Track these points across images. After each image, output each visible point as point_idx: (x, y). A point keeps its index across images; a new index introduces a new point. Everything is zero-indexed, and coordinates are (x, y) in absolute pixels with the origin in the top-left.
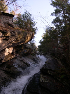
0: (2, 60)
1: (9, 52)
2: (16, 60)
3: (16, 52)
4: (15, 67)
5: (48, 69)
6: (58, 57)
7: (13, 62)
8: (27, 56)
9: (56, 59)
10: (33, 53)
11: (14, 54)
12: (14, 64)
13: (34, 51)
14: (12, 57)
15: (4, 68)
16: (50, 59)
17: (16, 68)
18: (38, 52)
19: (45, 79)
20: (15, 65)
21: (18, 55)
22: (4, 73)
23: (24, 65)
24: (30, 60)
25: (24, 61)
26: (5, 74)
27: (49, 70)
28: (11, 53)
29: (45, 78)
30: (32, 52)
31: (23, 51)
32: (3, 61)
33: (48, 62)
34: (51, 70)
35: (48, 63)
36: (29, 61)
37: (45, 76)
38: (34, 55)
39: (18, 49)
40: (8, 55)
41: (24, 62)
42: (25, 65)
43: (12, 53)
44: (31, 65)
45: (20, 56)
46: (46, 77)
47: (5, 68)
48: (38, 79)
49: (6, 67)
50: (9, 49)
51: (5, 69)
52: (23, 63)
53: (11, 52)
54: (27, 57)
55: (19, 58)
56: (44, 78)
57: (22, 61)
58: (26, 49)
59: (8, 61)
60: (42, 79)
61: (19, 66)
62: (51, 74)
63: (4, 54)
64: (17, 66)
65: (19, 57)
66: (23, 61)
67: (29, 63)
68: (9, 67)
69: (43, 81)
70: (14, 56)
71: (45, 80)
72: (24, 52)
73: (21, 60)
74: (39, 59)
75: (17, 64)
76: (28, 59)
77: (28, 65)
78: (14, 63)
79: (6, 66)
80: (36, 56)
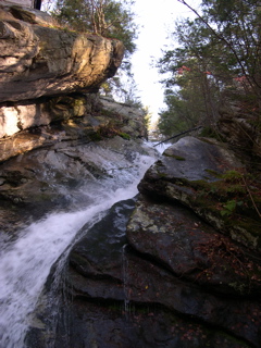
1: (19, 125)
3: (52, 123)
5: (170, 177)
6: (223, 135)
9: (211, 143)
11: (44, 132)
12: (38, 171)
13: (132, 123)
19: (151, 218)
23: (82, 174)
25: (83, 159)
29: (151, 216)
30: (126, 129)
31: (86, 122)
33: (174, 151)
34: (185, 183)
35: (173, 156)
36: (106, 159)
37: (154, 209)
40: (17, 136)
41: (83, 163)
44: (110, 172)
45: (70, 140)
46: (157, 213)
48: (125, 220)
49: (1, 181)
50: (19, 112)
52: (80, 166)
54: (99, 145)
55: (65, 148)
56: (150, 213)
57: (77, 159)
59: (14, 157)
60: (140, 218)
64: (54, 175)
65: (66, 144)
66: (80, 160)
68: (14, 180)
69: (141, 229)
70: (42, 139)
71: (152, 222)
73: (72, 154)
75: (52, 171)
77: (100, 174)
78: (39, 168)
79: (2, 177)
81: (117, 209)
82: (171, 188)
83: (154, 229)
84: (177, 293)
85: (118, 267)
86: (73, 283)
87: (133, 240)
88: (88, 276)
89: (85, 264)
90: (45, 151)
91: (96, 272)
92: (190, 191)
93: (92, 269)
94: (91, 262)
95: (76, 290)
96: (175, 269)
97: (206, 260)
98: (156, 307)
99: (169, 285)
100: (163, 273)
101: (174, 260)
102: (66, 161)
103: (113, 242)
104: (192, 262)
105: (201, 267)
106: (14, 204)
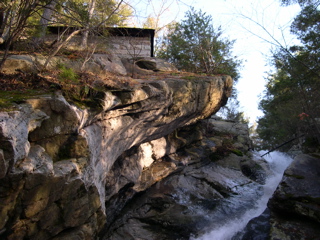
0: (132, 184)
1: (153, 157)
2: (182, 178)
3: (177, 151)
4: (181, 202)
5: (297, 196)
7: (172, 189)
8: (218, 159)
10: (239, 148)
11: (173, 159)
12: (175, 195)
13: (241, 139)
14: (167, 171)
15: (142, 211)
17: (184, 208)
18: (259, 142)
19: (287, 234)
20: (181, 197)
21: (185, 161)
22: (144, 227)
23: (211, 194)
24: (232, 172)
25: (209, 179)
26: (145, 230)
27: (300, 199)
28: (162, 158)
30: (237, 145)
31: (204, 144)
32: (136, 188)
33: (293, 170)
34: (309, 200)
35: (293, 176)
36: (228, 177)
37: (287, 225)
38: (246, 152)
39: (185, 141)
40: (152, 165)
41: (209, 183)
42: (215, 191)
43: (166, 159)
44: (234, 190)
45: (195, 163)
46: (291, 229)
47: (146, 211)
48: (264, 236)
49: (148, 207)
50: (152, 145)
51: (144, 216)
52: (207, 186)
53: (161, 153)
54: (219, 164)
55: (193, 172)
56: (285, 230)
57: (203, 179)
58: (213, 139)
59: (154, 185)
61: (193, 198)
62: (311, 214)
63: (138, 165)
64: (188, 197)
65: (192, 167)
66: (206, 180)
67: (230, 183)
68: (158, 206)
70: (174, 165)
72: (207, 147)
73: (198, 176)
74: (262, 164)
75: (186, 194)
76: (222, 170)
77: (226, 192)
78: (175, 192)
79: (148, 204)
80: (250, 157)
81: (253, 226)
82: (299, 207)
90: (176, 176)
92: (316, 208)
102: (194, 182)
106: (163, 227)
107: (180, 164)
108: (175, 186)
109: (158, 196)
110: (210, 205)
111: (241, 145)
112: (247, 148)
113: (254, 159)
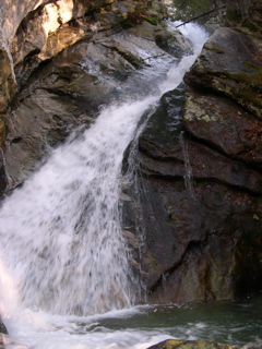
0: (38, 51)
1: (60, 21)
2: (90, 46)
3: (86, 15)
4: (90, 72)
5: (215, 71)
7: (80, 57)
8: (130, 27)
9: (245, 34)
10: (153, 16)
11: (81, 24)
12: (84, 65)
13: (156, 5)
14: (75, 37)
15: (49, 81)
16: (222, 32)
17: (94, 78)
18: (172, 11)
19: (202, 108)
20: (90, 66)
21: (94, 28)
22: (53, 98)
23: (123, 65)
24: (145, 42)
25: (120, 48)
26: (54, 101)
27: (218, 75)
28: (69, 23)
29: (202, 106)
30: (151, 12)
31: (115, 9)
32: (42, 57)
33: (213, 44)
34: (228, 76)
35: (213, 50)
36: (140, 47)
37: (202, 100)
38: (160, 21)
39: (93, 4)
40: (58, 31)
41: (120, 53)
42: (126, 62)
43: (73, 23)
44: (147, 61)
45: (104, 30)
46: (206, 104)
47: (53, 81)
48: (178, 109)
49: (55, 77)
50: (58, 7)
51: (52, 86)
52: (118, 56)
53: (67, 16)
54: (131, 33)
55: (102, 39)
56: (200, 104)
57: (114, 49)
58: (126, 2)
59: (60, 53)
60: (194, 110)
61: (103, 68)
62: (228, 91)
63: (42, 30)
64: (98, 68)
65: (101, 34)
66: (117, 50)
67: (142, 54)
68: (67, 75)
69: (196, 118)
70: (82, 32)
71: (203, 112)
72: (119, 12)
73: (108, 45)
74: (178, 36)
75: (96, 63)
76: (134, 39)
77: (137, 63)
78: (84, 61)
79: (55, 73)
80: (164, 26)
81: (167, 99)
82: (216, 82)
83: (207, 118)
84: (228, 170)
85: (179, 150)
86: (147, 165)
87: (190, 128)
88: (157, 159)
89: (153, 149)
90: (84, 44)
91: (164, 156)
92: (233, 84)
93: (160, 154)
94: (158, 147)
95: (150, 171)
96: (226, 151)
97: (250, 143)
98: (212, 180)
99: (221, 163)
100: (216, 154)
101: (225, 144)
102: (104, 51)
103: (172, 129)
104: (239, 145)
105: (247, 148)
106: (73, 98)
107: (89, 31)
108: (83, 54)
109: (65, 65)
110: (121, 76)
111: (156, 13)
112: (161, 17)
113: (169, 30)
